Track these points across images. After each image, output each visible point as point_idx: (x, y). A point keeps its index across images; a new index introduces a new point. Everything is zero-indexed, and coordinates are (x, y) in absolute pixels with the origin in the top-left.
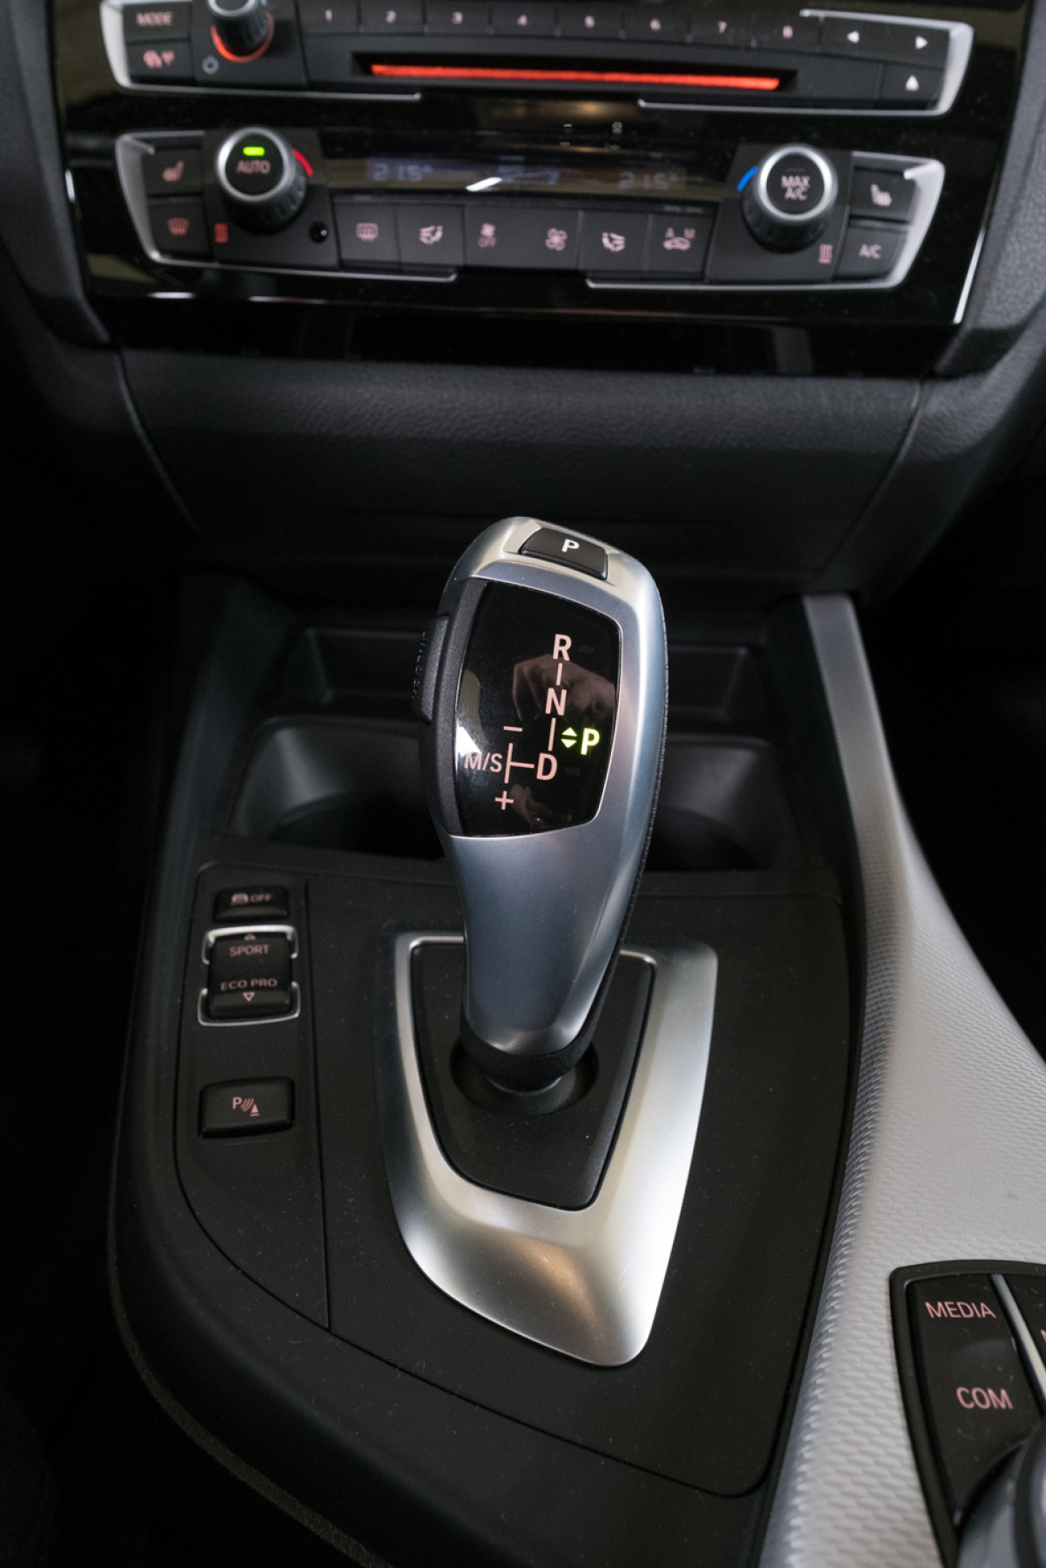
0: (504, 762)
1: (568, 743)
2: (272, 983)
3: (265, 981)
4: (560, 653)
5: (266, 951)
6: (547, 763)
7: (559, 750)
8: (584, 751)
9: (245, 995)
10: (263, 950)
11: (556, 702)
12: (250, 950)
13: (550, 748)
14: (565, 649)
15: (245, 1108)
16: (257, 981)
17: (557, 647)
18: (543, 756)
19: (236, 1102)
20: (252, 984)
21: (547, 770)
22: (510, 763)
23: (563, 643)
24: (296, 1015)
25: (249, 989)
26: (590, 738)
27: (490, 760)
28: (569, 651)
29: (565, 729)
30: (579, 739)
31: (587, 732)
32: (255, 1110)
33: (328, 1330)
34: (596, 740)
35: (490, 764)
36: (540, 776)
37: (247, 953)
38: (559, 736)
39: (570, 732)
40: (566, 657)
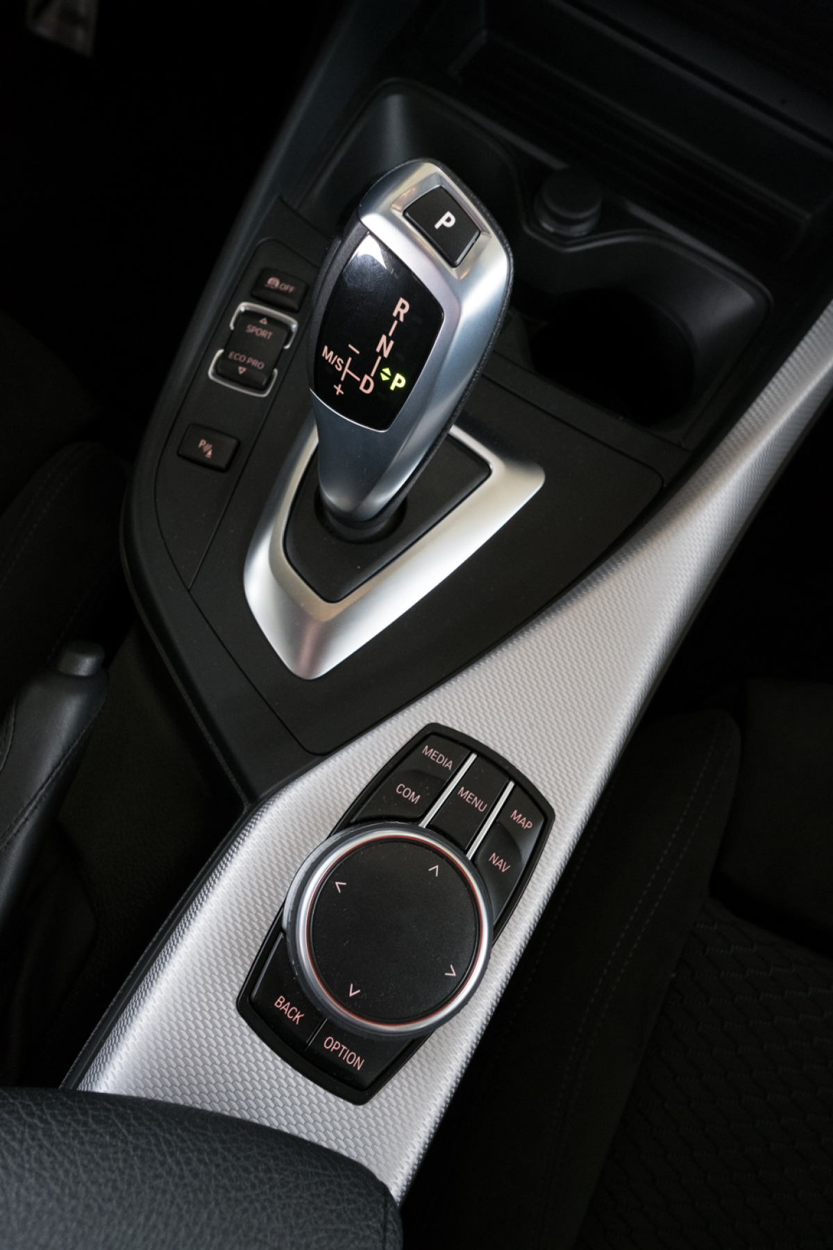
0: (344, 366)
1: (384, 378)
2: (261, 366)
3: (257, 362)
4: (399, 313)
5: (269, 337)
6: (368, 382)
7: (377, 378)
8: (392, 388)
9: (240, 368)
10: (267, 335)
11: (385, 346)
12: (259, 332)
13: (372, 374)
14: (403, 312)
15: (205, 449)
16: (252, 360)
17: (398, 308)
18: (366, 377)
19: (202, 443)
20: (248, 361)
21: (367, 386)
22: (346, 370)
23: (403, 306)
24: (265, 395)
25: (244, 365)
26: (399, 382)
27: (336, 361)
28: (405, 315)
29: (385, 367)
30: (392, 378)
31: (398, 376)
32: (210, 453)
33: (189, 591)
34: (402, 385)
35: (336, 363)
36: (362, 388)
37: (257, 334)
38: (379, 370)
39: (387, 371)
40: (402, 319)
